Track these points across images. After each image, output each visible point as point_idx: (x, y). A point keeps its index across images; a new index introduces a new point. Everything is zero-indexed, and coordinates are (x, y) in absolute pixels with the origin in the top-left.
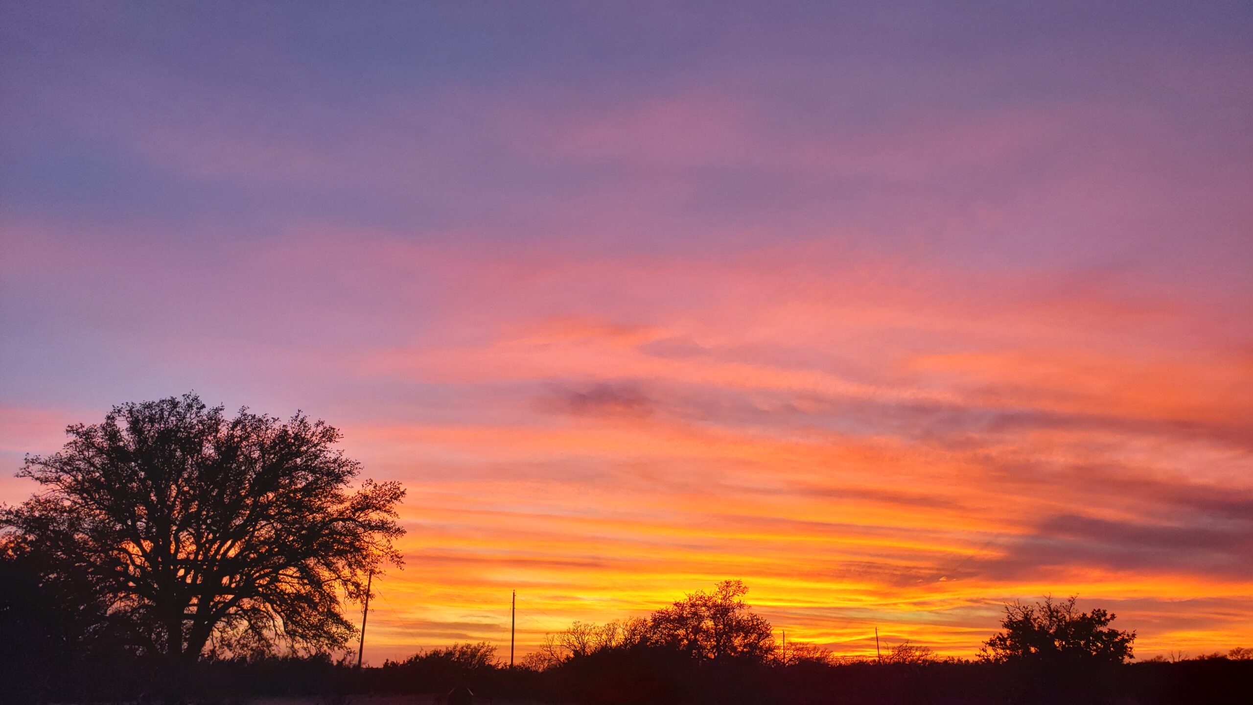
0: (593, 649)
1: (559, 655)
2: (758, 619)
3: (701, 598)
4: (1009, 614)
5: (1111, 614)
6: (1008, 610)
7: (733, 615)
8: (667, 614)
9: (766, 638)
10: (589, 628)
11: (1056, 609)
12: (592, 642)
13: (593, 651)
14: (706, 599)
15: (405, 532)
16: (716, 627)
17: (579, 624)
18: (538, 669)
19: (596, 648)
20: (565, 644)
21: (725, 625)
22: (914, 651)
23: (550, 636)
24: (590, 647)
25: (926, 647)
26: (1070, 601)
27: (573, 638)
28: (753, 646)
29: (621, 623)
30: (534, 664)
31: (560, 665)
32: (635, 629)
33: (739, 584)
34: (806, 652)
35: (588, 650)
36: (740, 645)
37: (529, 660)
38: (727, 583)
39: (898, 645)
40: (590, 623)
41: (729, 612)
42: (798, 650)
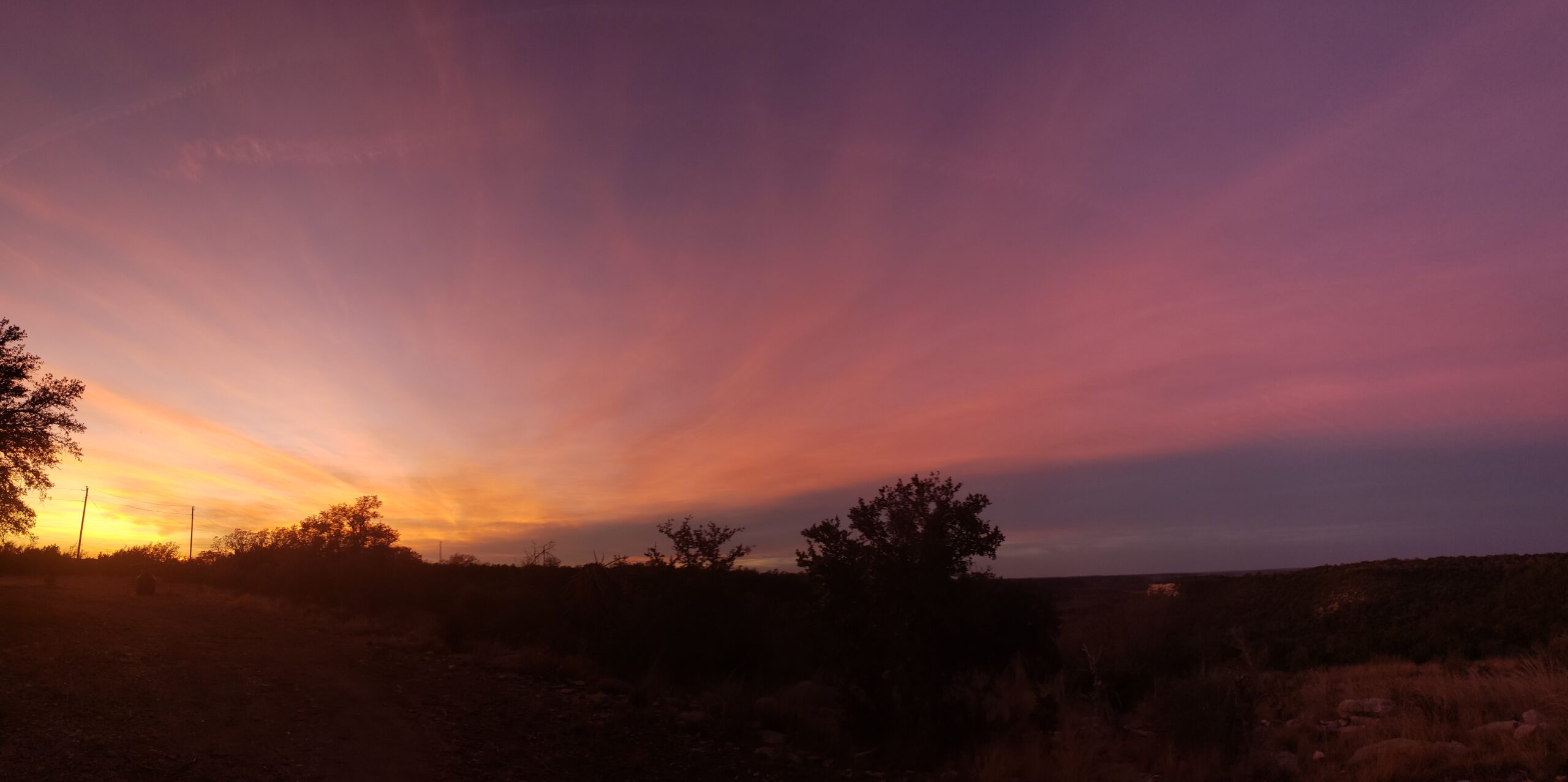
2: (388, 527)
3: (342, 508)
7: (368, 523)
8: (314, 521)
13: (250, 550)
14: (346, 509)
15: (86, 428)
16: (353, 532)
21: (359, 531)
33: (376, 499)
38: (367, 498)
41: (364, 520)
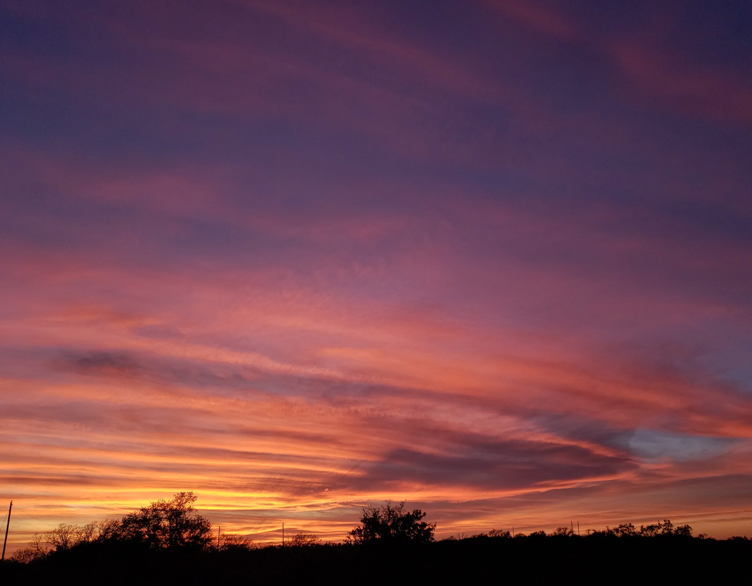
0: (73, 544)
1: (45, 550)
2: (202, 519)
3: (162, 504)
4: (365, 514)
5: (424, 512)
6: (364, 511)
7: (184, 516)
8: (135, 517)
9: (206, 532)
10: (72, 528)
11: (392, 510)
12: (73, 538)
13: (73, 546)
14: (165, 505)
16: (171, 525)
17: (65, 525)
18: (25, 562)
19: (75, 543)
20: (50, 541)
21: (177, 524)
22: (306, 538)
23: (38, 536)
24: (71, 543)
25: (314, 535)
26: (401, 504)
27: (57, 537)
28: (197, 538)
29: (98, 524)
30: (22, 558)
31: (44, 558)
32: (109, 528)
33: (190, 495)
34: (234, 541)
35: (69, 545)
36: (187, 538)
37: (18, 555)
38: (182, 494)
39: (296, 534)
40: (73, 525)
41: (181, 515)
42: (227, 539)
